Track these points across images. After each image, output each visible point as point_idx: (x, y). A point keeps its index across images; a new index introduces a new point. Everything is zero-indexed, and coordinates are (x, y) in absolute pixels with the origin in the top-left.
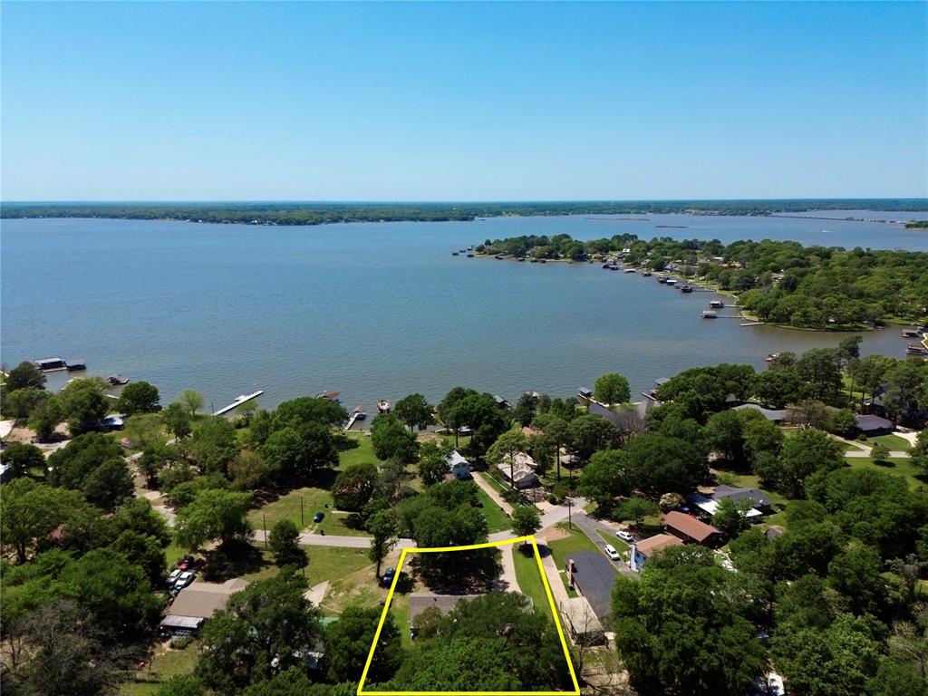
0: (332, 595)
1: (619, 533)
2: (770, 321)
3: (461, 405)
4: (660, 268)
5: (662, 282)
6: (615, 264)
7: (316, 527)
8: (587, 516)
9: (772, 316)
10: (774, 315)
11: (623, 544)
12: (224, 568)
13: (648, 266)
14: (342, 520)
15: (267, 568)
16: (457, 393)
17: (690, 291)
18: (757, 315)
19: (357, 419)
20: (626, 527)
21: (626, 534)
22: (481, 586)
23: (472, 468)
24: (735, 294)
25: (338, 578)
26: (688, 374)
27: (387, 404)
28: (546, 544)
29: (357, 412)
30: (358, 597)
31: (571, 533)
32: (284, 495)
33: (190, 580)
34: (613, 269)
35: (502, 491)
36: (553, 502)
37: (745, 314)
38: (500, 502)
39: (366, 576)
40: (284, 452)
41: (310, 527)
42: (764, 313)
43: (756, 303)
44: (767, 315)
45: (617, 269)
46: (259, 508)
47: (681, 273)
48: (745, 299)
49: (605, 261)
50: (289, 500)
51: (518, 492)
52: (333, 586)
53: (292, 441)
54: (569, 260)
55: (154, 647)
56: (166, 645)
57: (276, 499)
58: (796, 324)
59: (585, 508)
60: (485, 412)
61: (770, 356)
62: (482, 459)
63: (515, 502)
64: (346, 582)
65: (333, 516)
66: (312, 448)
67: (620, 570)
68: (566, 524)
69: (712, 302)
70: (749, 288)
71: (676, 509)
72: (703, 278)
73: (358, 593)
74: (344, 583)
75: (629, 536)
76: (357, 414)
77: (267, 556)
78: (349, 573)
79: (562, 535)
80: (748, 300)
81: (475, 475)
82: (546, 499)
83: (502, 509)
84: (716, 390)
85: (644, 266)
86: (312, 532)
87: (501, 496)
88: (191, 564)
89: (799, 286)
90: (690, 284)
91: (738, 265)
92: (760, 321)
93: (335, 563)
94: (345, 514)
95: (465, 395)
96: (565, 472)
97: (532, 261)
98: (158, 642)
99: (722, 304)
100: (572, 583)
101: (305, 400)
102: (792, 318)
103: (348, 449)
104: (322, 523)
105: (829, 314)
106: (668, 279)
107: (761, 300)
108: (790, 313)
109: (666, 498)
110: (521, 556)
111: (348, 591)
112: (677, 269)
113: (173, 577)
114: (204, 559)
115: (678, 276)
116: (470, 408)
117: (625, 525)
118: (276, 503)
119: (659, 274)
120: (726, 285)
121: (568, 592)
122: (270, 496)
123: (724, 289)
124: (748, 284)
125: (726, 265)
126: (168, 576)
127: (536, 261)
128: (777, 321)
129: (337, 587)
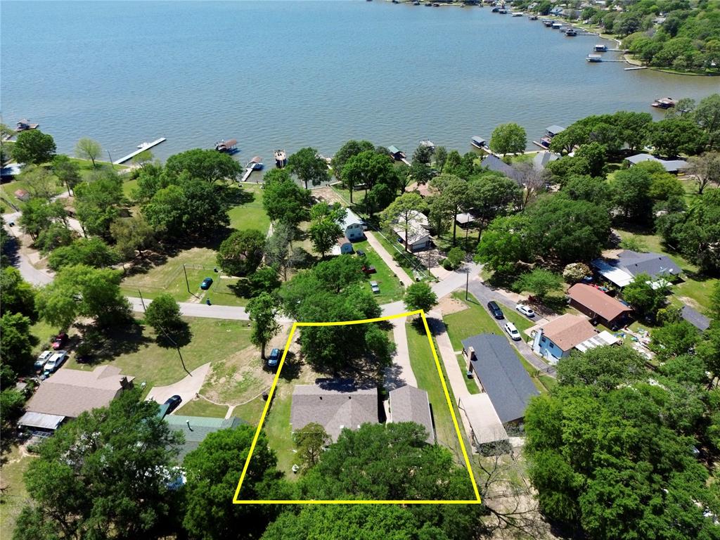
0: (212, 381)
1: (519, 306)
2: (653, 65)
3: (355, 162)
4: (546, 11)
5: (548, 26)
6: (503, 7)
7: (203, 295)
8: (483, 283)
9: (654, 59)
10: (658, 59)
11: (524, 319)
12: (99, 346)
13: (535, 10)
14: (231, 287)
15: (147, 346)
16: (351, 147)
17: (575, 35)
18: (639, 59)
19: (254, 170)
20: (526, 298)
21: (527, 308)
22: (372, 370)
23: (365, 227)
24: (618, 38)
25: (221, 358)
26: (585, 123)
27: (283, 154)
28: (441, 318)
29: (253, 162)
30: (240, 383)
31: (467, 304)
32: (173, 256)
33: (60, 364)
34: (502, 13)
35: (395, 254)
36: (448, 268)
37: (628, 58)
38: (393, 266)
39: (250, 356)
40: (169, 212)
41: (197, 295)
42: (648, 57)
43: (642, 47)
44: (651, 59)
45: (506, 13)
46: (145, 273)
47: (566, 17)
48: (630, 42)
49: (495, 5)
50: (177, 263)
51: (411, 255)
52: (214, 369)
53: (177, 200)
54: (461, 4)
55: (9, 451)
56: (22, 449)
57: (164, 262)
58: (678, 68)
59: (481, 275)
60: (380, 170)
61: (656, 101)
62: (376, 216)
63: (409, 266)
64: (229, 364)
65: (222, 282)
66: (197, 208)
67: (521, 352)
68: (461, 294)
69: (597, 46)
70: (632, 31)
71: (582, 281)
72: (586, 21)
73: (241, 379)
74: (227, 365)
75: (530, 311)
76: (254, 165)
77: (148, 331)
78: (233, 353)
79: (458, 307)
80: (633, 44)
81: (369, 234)
82: (441, 263)
83: (395, 276)
84: (613, 139)
85: (531, 10)
86: (199, 301)
87: (394, 260)
88: (65, 342)
89: (680, 29)
90: (575, 28)
91: (618, 8)
92: (643, 65)
93: (219, 340)
94: (235, 280)
95: (359, 150)
96: (461, 233)
97: (426, 5)
98: (15, 444)
99: (606, 48)
100: (471, 370)
101: (195, 153)
102: (675, 62)
103: (243, 203)
104: (210, 290)
105: (711, 58)
106: (553, 22)
107: (647, 44)
108: (674, 57)
109: (570, 269)
110: (414, 332)
111: (231, 376)
112: (562, 13)
113: (42, 359)
114: (80, 335)
115: (562, 20)
116: (364, 166)
117: (524, 297)
118: (164, 266)
119: (544, 17)
120: (609, 29)
121: (466, 381)
122: (157, 258)
123: (607, 33)
124: (631, 28)
125: (608, 9)
126: (35, 359)
127: (430, 5)
128: (659, 65)
129: (218, 370)
